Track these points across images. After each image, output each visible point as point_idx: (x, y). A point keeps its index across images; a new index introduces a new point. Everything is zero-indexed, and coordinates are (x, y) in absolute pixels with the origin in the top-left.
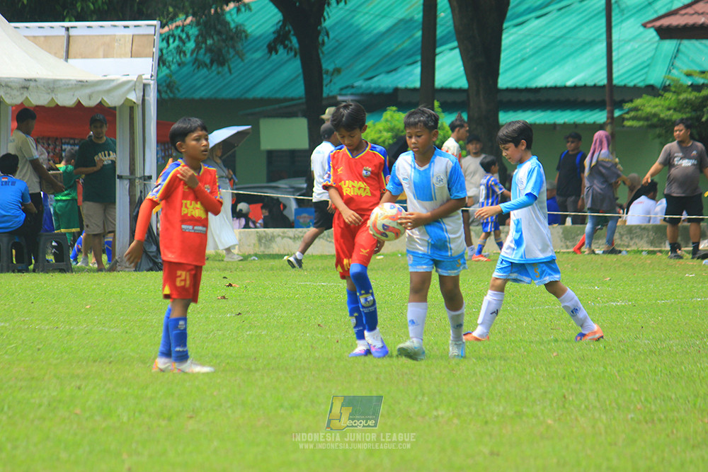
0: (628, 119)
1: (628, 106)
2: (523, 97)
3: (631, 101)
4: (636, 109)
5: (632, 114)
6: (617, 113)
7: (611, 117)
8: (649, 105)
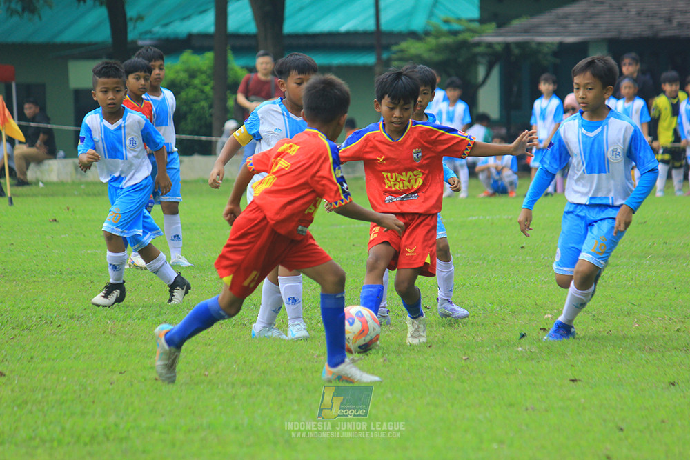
0: (395, 60)
1: (395, 48)
2: (303, 42)
3: (397, 44)
4: (402, 51)
5: (399, 55)
6: (385, 56)
7: (379, 58)
8: (413, 48)
